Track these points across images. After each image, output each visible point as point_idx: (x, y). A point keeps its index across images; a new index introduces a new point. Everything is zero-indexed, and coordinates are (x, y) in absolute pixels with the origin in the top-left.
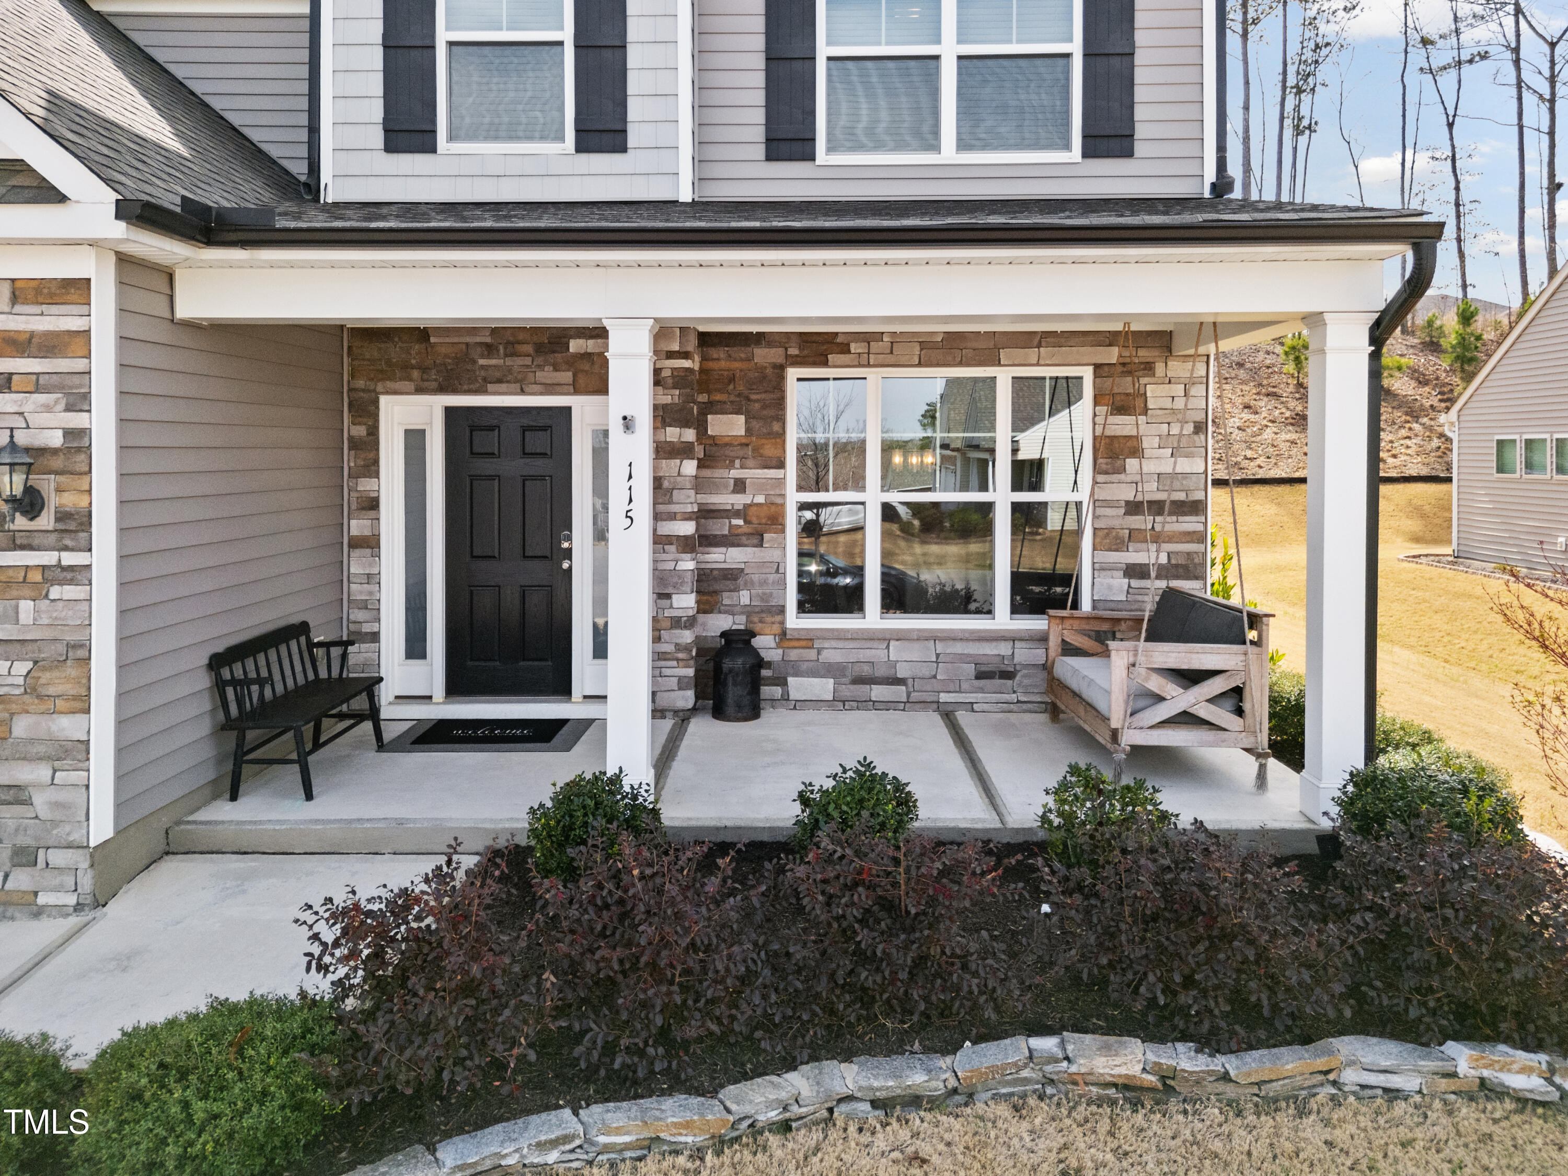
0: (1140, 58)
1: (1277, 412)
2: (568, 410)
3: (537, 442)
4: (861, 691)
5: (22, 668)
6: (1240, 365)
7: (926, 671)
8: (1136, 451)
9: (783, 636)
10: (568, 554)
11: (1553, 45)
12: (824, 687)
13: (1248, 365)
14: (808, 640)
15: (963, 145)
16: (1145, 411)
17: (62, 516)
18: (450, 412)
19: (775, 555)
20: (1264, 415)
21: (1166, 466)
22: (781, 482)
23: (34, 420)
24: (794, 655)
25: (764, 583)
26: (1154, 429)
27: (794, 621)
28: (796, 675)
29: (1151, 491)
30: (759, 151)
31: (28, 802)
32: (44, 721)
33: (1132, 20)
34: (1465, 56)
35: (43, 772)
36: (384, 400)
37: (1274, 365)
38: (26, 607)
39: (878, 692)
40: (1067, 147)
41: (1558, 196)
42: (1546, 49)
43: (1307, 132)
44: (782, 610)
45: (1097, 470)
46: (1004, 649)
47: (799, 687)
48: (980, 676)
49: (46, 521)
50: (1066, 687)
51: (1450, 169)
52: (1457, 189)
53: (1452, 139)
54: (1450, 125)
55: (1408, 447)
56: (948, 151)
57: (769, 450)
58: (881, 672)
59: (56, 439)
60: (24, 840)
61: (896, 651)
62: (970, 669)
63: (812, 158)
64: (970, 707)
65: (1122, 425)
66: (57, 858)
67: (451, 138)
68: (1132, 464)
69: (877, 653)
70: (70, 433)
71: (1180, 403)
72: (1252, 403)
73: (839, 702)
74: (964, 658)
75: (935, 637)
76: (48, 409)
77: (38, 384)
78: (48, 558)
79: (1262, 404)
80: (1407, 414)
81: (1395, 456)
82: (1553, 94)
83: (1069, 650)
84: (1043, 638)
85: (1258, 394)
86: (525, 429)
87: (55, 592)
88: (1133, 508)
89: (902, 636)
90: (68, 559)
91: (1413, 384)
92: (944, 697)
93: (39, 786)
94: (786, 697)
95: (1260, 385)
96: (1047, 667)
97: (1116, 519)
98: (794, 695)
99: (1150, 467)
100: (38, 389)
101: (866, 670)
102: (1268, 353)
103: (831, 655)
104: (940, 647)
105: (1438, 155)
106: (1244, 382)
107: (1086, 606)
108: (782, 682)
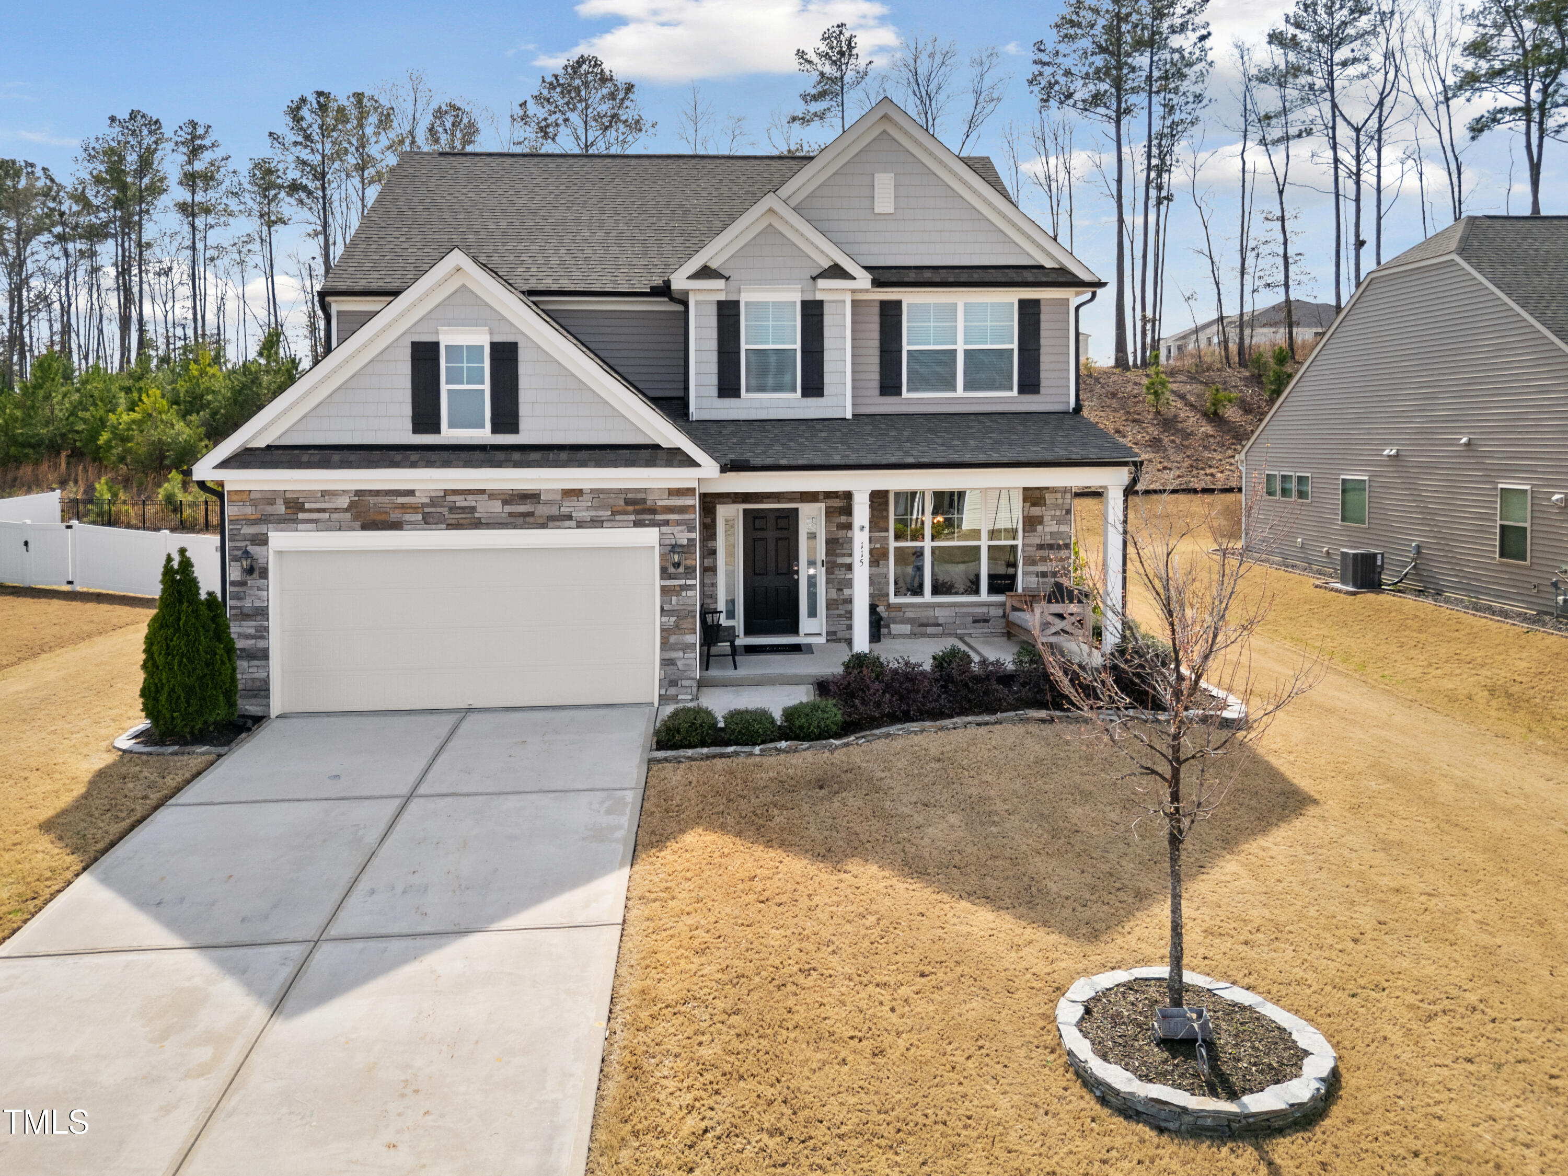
0: (1043, 351)
1: (1139, 437)
2: (797, 510)
3: (782, 523)
4: (923, 629)
5: (673, 619)
6: (1114, 395)
7: (951, 621)
8: (1041, 522)
9: (889, 606)
10: (797, 572)
11: (1358, 130)
12: (906, 628)
13: (1120, 395)
14: (899, 607)
15: (967, 388)
16: (1045, 505)
17: (687, 568)
18: (745, 510)
19: (884, 571)
20: (1130, 438)
21: (1055, 528)
22: (887, 538)
23: (677, 535)
24: (893, 614)
25: (879, 583)
26: (1049, 513)
27: (892, 599)
28: (895, 623)
29: (1048, 540)
30: (877, 392)
31: (675, 664)
32: (681, 637)
33: (1039, 334)
34: (1293, 131)
35: (681, 654)
36: (718, 506)
37: (1139, 394)
38: (674, 598)
39: (930, 630)
40: (1011, 389)
41: (1362, 251)
42: (1354, 134)
43: (1165, 202)
44: (888, 595)
45: (1024, 531)
46: (985, 610)
47: (896, 628)
48: (975, 622)
49: (681, 570)
50: (1014, 624)
51: (1280, 228)
52: (1285, 243)
53: (1282, 203)
54: (1281, 192)
55: (1231, 464)
56: (960, 392)
57: (882, 524)
58: (931, 621)
59: (685, 542)
60: (673, 677)
61: (938, 612)
62: (970, 619)
63: (900, 394)
64: (970, 635)
65: (1036, 511)
66: (685, 683)
67: (747, 391)
68: (1039, 528)
69: (930, 613)
70: (689, 540)
71: (1060, 501)
72: (1122, 428)
73: (913, 635)
74: (968, 614)
75: (954, 605)
76: (682, 531)
77: (678, 523)
78: (682, 582)
79: (1129, 429)
80: (1233, 438)
81: (1222, 472)
82: (1359, 170)
83: (1015, 609)
84: (1003, 605)
85: (1126, 420)
86: (778, 518)
87: (684, 594)
88: (1041, 547)
89: (940, 605)
90: (689, 582)
91: (1241, 412)
92: (959, 631)
93: (679, 659)
94: (890, 633)
95: (1128, 413)
96: (1004, 616)
97: (1031, 551)
98: (893, 632)
99: (1047, 529)
100: (678, 525)
101: (925, 620)
102: (1136, 384)
103: (910, 614)
104: (957, 610)
105: (1270, 216)
106: (1115, 410)
107: (1020, 590)
108: (888, 626)
